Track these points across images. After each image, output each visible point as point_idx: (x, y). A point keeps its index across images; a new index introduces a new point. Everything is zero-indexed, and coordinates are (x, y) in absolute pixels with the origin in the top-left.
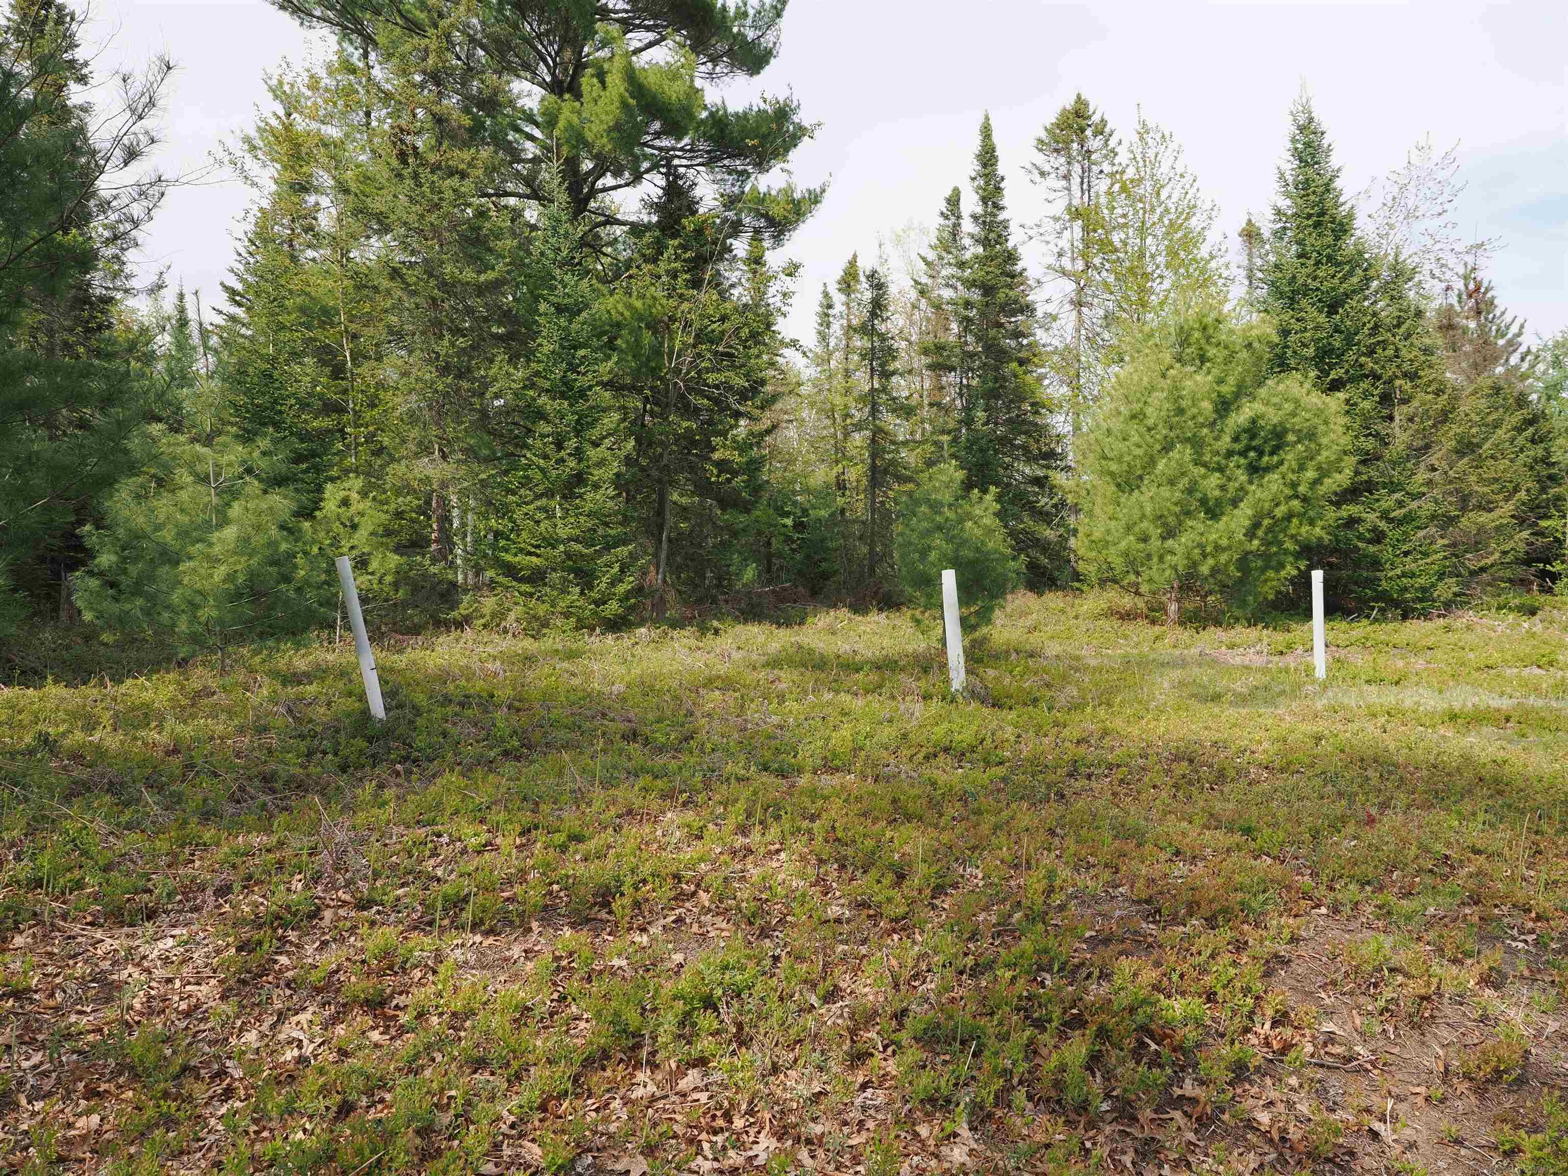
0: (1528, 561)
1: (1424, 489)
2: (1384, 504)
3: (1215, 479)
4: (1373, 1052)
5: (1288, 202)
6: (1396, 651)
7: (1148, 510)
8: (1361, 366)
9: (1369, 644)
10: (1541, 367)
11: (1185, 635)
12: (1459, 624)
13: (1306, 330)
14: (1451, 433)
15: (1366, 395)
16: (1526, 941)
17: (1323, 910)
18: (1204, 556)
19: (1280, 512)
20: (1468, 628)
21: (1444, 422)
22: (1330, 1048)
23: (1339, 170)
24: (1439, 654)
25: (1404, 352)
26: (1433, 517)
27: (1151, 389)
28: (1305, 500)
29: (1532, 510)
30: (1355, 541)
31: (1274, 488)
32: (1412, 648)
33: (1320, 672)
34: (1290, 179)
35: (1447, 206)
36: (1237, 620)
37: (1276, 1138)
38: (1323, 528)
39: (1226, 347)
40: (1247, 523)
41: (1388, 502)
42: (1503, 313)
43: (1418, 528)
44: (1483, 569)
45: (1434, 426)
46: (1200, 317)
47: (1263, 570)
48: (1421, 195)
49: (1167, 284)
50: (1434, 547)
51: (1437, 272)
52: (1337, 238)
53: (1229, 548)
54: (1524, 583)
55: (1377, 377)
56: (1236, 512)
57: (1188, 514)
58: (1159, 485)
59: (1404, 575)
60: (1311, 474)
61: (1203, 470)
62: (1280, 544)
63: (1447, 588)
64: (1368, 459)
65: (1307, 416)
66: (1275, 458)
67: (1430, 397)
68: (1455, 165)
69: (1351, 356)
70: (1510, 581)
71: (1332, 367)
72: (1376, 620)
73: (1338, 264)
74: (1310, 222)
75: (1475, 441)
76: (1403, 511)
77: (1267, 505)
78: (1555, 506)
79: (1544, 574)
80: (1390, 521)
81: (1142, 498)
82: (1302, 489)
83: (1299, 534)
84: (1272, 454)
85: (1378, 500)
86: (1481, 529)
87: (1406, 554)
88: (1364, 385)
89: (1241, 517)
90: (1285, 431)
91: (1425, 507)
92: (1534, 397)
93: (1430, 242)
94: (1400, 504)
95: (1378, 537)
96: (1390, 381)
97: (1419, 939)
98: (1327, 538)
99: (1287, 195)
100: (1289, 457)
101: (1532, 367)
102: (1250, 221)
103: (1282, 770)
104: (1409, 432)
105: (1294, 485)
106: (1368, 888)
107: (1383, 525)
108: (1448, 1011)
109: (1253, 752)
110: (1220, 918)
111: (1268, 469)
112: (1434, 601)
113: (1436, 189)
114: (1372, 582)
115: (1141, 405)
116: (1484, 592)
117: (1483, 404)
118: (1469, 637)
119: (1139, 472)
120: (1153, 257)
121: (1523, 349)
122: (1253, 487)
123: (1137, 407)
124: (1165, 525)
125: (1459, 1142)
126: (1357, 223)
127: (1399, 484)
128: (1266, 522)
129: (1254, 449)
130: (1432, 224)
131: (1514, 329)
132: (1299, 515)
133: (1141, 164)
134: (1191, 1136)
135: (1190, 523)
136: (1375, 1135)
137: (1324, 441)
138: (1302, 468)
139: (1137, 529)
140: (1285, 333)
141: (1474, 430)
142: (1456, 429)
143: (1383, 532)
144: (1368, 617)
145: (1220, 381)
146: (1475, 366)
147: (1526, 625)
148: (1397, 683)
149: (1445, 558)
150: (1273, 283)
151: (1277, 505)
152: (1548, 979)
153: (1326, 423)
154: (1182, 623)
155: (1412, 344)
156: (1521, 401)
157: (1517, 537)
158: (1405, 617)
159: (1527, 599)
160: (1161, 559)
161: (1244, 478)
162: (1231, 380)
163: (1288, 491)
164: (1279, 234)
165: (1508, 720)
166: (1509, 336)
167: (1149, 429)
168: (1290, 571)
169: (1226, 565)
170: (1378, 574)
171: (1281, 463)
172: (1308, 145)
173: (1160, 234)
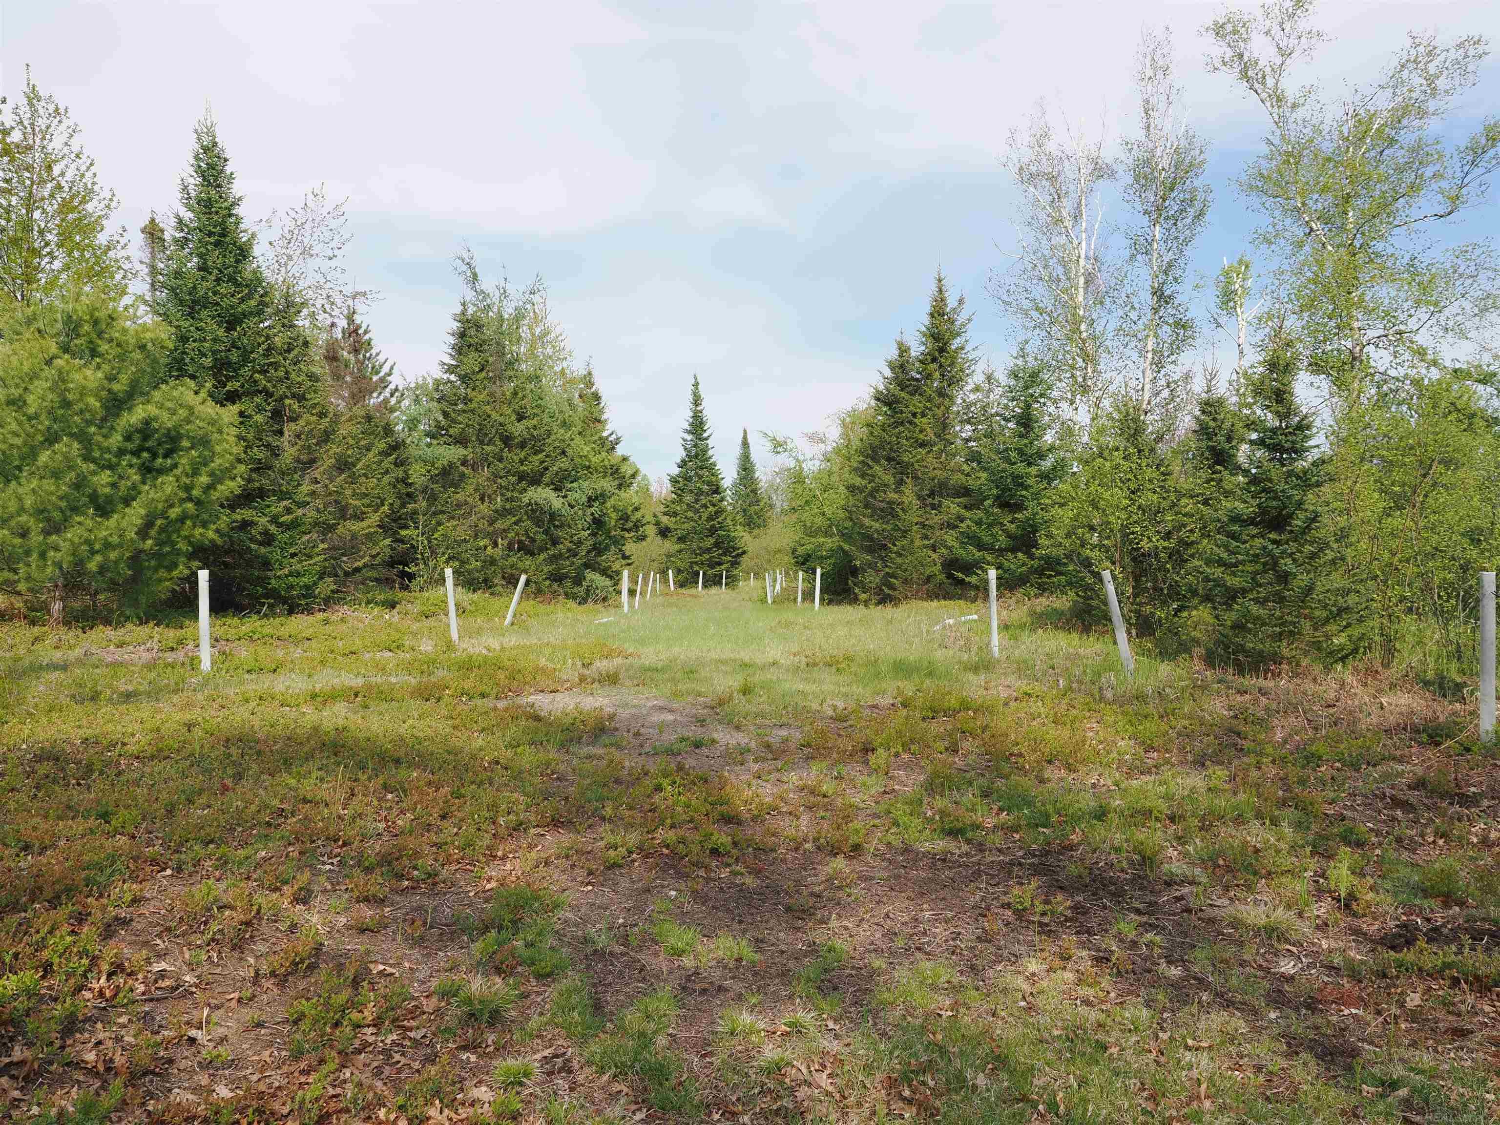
0: (391, 563)
1: (308, 499)
2: (274, 510)
3: (105, 477)
4: (198, 977)
5: (190, 215)
6: (279, 643)
7: (28, 502)
8: (255, 382)
9: (255, 637)
10: (406, 403)
11: (69, 635)
12: (334, 618)
13: (205, 340)
14: (331, 452)
15: (259, 409)
16: (332, 864)
17: (169, 872)
18: (93, 552)
19: (174, 512)
20: (342, 620)
21: (326, 441)
22: (161, 984)
23: (240, 199)
24: (314, 644)
25: (293, 376)
26: (316, 524)
27: (33, 376)
28: (198, 503)
29: (395, 521)
30: (248, 543)
31: (168, 490)
32: (294, 640)
33: (206, 664)
34: (193, 194)
35: (336, 252)
36: (127, 619)
37: (101, 1068)
38: (217, 531)
39: (119, 345)
40: (139, 522)
41: (278, 508)
42: (377, 354)
43: (305, 533)
44: (357, 570)
45: (317, 444)
46: (93, 310)
47: (156, 570)
48: (315, 236)
49: (57, 265)
50: (316, 550)
51: (327, 307)
52: (238, 261)
53: (120, 545)
54: (388, 582)
55: (269, 394)
56: (127, 510)
57: (75, 509)
58: (41, 478)
59: (291, 574)
60: (204, 479)
61: (92, 466)
62: (173, 544)
63: (326, 586)
64: (260, 468)
65: (201, 424)
66: (169, 461)
67: (315, 418)
68: (343, 219)
69: (246, 371)
70: (377, 580)
71: (229, 378)
72: (266, 615)
73: (237, 284)
74: (212, 240)
75: (350, 460)
76: (290, 517)
77: (160, 506)
78: (412, 518)
79: (403, 574)
80: (280, 525)
81: (20, 490)
82: (195, 492)
83: (193, 536)
84: (166, 456)
85: (269, 506)
86: (354, 537)
87: (293, 555)
88: (258, 400)
89: (135, 514)
90: (180, 437)
91: (309, 514)
92: (400, 427)
93: (323, 280)
94: (288, 511)
95: (268, 539)
96: (281, 399)
97: (248, 878)
98: (219, 541)
99: (190, 208)
100: (184, 461)
101: (399, 402)
102: (153, 220)
103: (152, 758)
104: (297, 447)
105: (188, 489)
106: (211, 846)
107: (273, 528)
108: (265, 930)
109: (124, 744)
110: (64, 897)
111: (161, 471)
112: (315, 597)
113: (328, 234)
114: (263, 581)
115: (20, 391)
116: (357, 589)
117: (356, 430)
118: (344, 627)
119: (16, 463)
120: (41, 232)
121: (392, 386)
122: (147, 487)
123: (16, 392)
124: (48, 520)
125: (259, 1025)
126: (257, 251)
127: (287, 493)
128: (159, 522)
129: (148, 450)
130: (326, 265)
131: (386, 369)
132: (191, 517)
133: (29, 130)
134: (16, 1094)
135: (78, 519)
136: (192, 1041)
137: (218, 449)
138: (195, 473)
139: (13, 523)
140: (183, 339)
141: (349, 452)
142: (334, 449)
143: (273, 535)
144: (258, 612)
145: (111, 378)
146: (353, 396)
147: (387, 617)
148: (275, 670)
149: (325, 560)
150: (173, 290)
151: (171, 506)
152: (343, 888)
153: (220, 432)
154: (67, 623)
155: (300, 370)
156: (388, 430)
157: (381, 544)
158: (291, 612)
159: (389, 595)
160: (43, 555)
161: (137, 478)
162: (124, 378)
163: (182, 494)
164: (182, 243)
165: (356, 695)
166: (382, 374)
167: (30, 419)
168: (182, 570)
169: (116, 562)
170: (269, 573)
171: (175, 466)
172: (211, 166)
173: (49, 209)
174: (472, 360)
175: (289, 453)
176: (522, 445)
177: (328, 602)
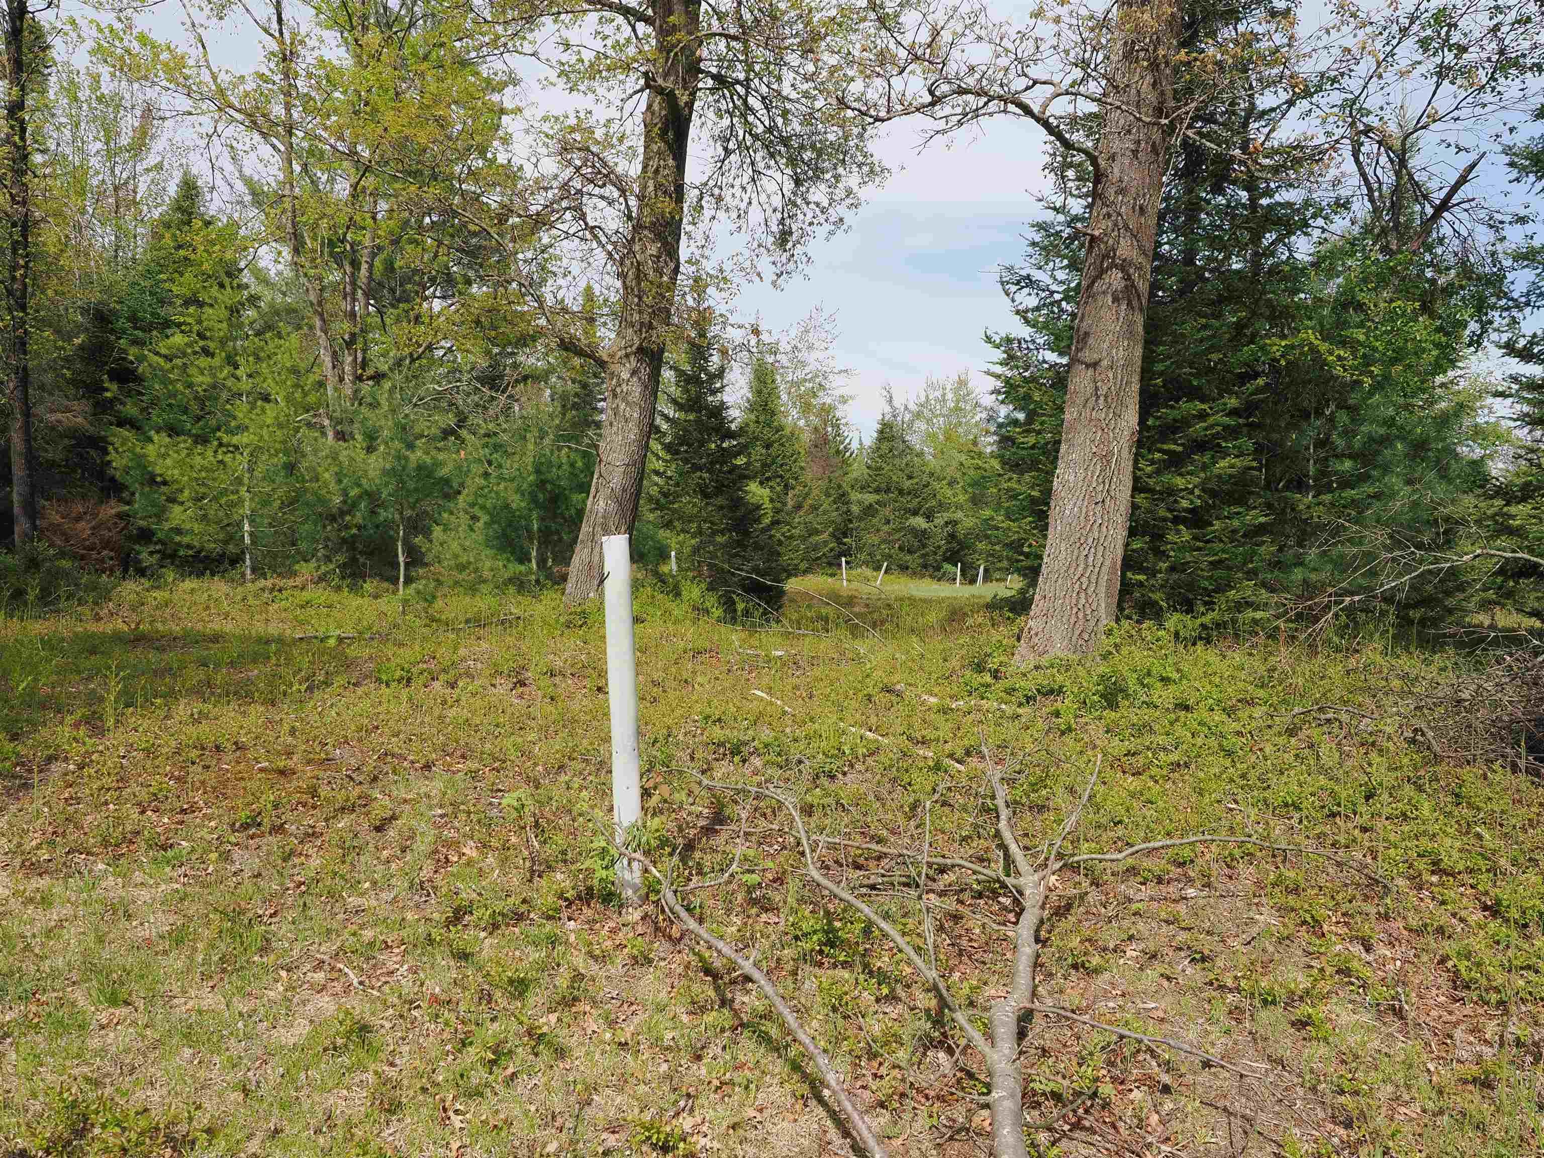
174: (885, 446)
175: (790, 503)
176: (909, 493)
177: (805, 572)
